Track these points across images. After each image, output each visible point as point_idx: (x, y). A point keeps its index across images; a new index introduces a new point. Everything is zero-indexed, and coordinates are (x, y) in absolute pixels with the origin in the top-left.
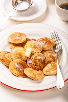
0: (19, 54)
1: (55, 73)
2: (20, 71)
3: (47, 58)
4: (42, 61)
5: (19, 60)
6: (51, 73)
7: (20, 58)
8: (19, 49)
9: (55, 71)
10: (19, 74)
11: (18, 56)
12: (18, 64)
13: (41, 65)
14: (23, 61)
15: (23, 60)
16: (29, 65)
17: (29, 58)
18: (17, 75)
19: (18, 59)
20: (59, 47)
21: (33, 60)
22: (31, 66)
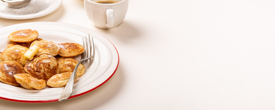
0: (15, 54)
1: (64, 84)
2: (7, 76)
3: (61, 66)
4: (51, 67)
5: (14, 61)
6: (57, 83)
7: (16, 60)
8: (19, 48)
9: (66, 81)
10: (5, 78)
11: (13, 56)
12: (9, 66)
13: (47, 73)
14: (18, 65)
15: (21, 64)
16: (26, 69)
17: (31, 61)
18: (2, 79)
19: (12, 60)
20: (89, 55)
21: (35, 63)
22: (30, 71)
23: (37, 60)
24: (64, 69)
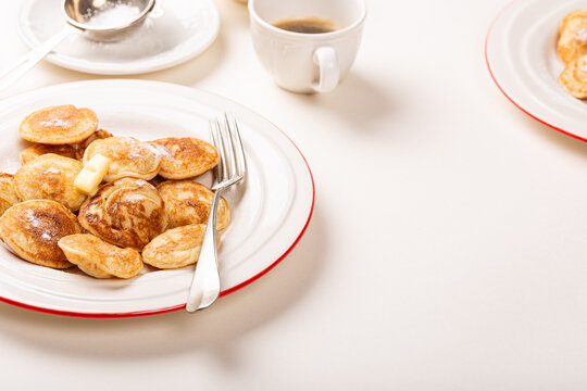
0: (50, 180)
1: (191, 261)
2: (41, 243)
3: (170, 207)
4: (148, 213)
5: (48, 201)
6: (172, 256)
7: (53, 196)
8: (57, 164)
9: (194, 250)
10: (34, 250)
11: (45, 186)
12: (40, 214)
13: (140, 229)
14: (61, 209)
15: (66, 205)
16: (85, 223)
17: (93, 198)
18: (28, 253)
19: (44, 198)
20: (234, 172)
21: (107, 205)
22: (95, 227)
23: (111, 196)
24: (179, 214)
